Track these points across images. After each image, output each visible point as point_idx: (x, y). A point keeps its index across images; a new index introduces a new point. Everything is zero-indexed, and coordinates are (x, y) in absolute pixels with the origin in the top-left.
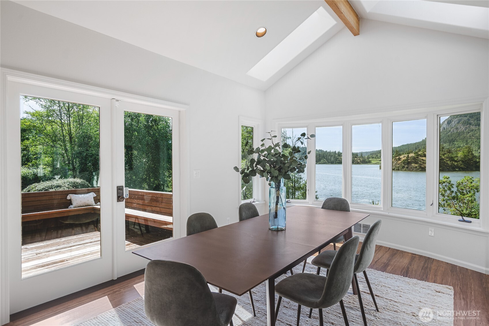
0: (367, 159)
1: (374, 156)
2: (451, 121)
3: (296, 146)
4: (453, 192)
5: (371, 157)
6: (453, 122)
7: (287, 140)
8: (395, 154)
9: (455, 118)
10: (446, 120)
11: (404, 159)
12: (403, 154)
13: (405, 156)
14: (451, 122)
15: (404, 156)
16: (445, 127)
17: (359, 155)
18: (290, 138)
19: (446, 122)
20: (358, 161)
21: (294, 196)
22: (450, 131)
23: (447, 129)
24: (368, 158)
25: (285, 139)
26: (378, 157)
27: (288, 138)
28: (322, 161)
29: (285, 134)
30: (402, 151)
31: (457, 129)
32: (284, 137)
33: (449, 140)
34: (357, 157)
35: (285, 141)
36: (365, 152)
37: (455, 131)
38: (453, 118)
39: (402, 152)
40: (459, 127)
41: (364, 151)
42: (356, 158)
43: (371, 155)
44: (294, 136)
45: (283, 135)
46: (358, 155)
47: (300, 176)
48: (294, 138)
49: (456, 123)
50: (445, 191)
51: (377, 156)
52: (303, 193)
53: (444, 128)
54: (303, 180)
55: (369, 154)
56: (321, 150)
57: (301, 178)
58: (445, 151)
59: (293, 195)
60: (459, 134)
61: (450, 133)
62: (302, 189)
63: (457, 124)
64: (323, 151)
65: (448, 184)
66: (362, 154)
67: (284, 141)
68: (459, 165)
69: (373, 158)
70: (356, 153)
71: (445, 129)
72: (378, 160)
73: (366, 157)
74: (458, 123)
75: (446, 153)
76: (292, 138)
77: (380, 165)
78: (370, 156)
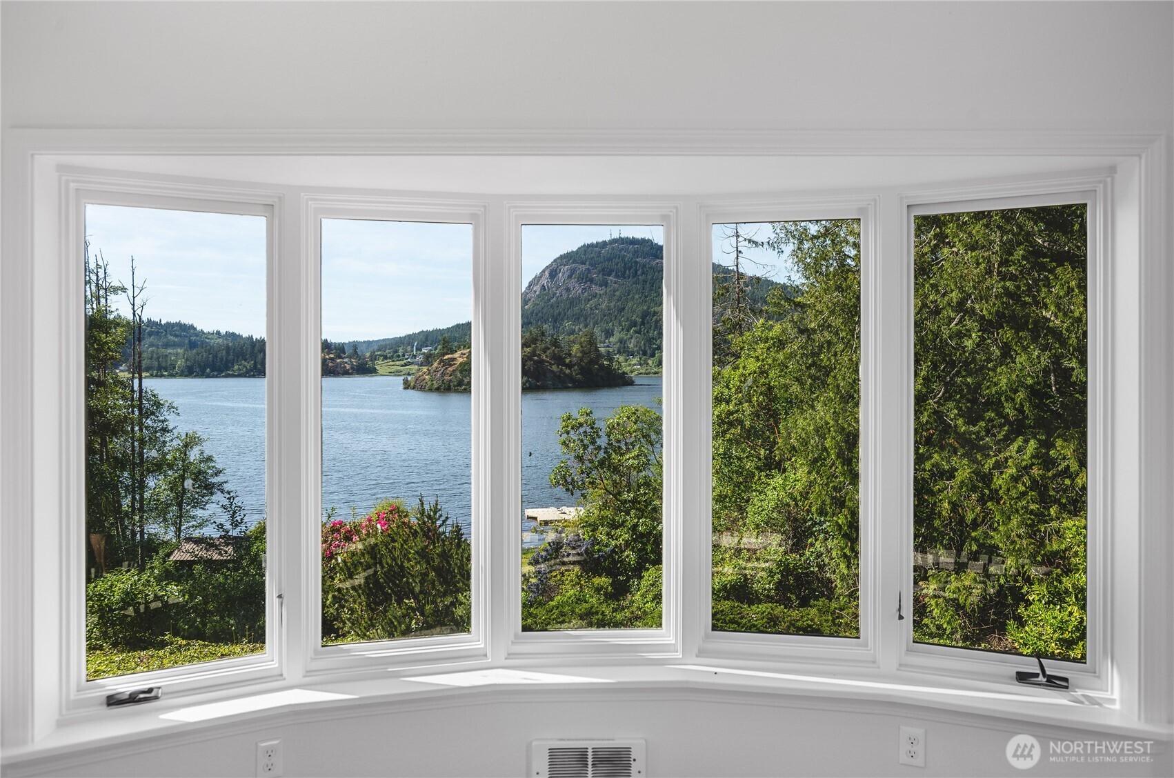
0: (371, 360)
1: (388, 352)
2: (556, 270)
3: (144, 318)
4: (599, 448)
5: (381, 355)
6: (560, 275)
7: (111, 297)
8: (440, 347)
9: (565, 266)
10: (547, 267)
11: (461, 360)
12: (459, 348)
13: (465, 354)
14: (556, 274)
15: (462, 354)
16: (545, 284)
17: (349, 351)
18: (124, 289)
19: (547, 273)
20: (345, 367)
21: (137, 497)
22: (556, 294)
23: (549, 290)
24: (373, 358)
25: (102, 292)
26: (399, 356)
27: (115, 290)
28: (236, 367)
29: (101, 275)
30: (455, 339)
31: (568, 290)
32: (97, 284)
33: (553, 316)
34: (343, 356)
35: (103, 301)
36: (364, 342)
37: (565, 296)
38: (561, 265)
39: (456, 344)
40: (571, 286)
41: (362, 340)
42: (341, 358)
43: (379, 350)
44: (138, 283)
45: (94, 277)
46: (346, 350)
47: (163, 422)
48: (137, 291)
49: (566, 275)
50: (585, 447)
51: (396, 351)
52: (175, 479)
53: (543, 285)
54: (176, 434)
55: (376, 347)
56: (233, 336)
57: (165, 430)
58: (546, 342)
59: (134, 492)
60: (572, 303)
61: (554, 299)
62: (170, 467)
63: (568, 278)
64: (240, 337)
65: (589, 430)
66: (355, 345)
67: (98, 299)
68: (574, 374)
69: (385, 358)
70: (339, 344)
71: (545, 289)
72: (398, 363)
73: (368, 355)
74: (570, 277)
75: (550, 346)
76: (130, 292)
77: (403, 378)
78: (379, 353)
